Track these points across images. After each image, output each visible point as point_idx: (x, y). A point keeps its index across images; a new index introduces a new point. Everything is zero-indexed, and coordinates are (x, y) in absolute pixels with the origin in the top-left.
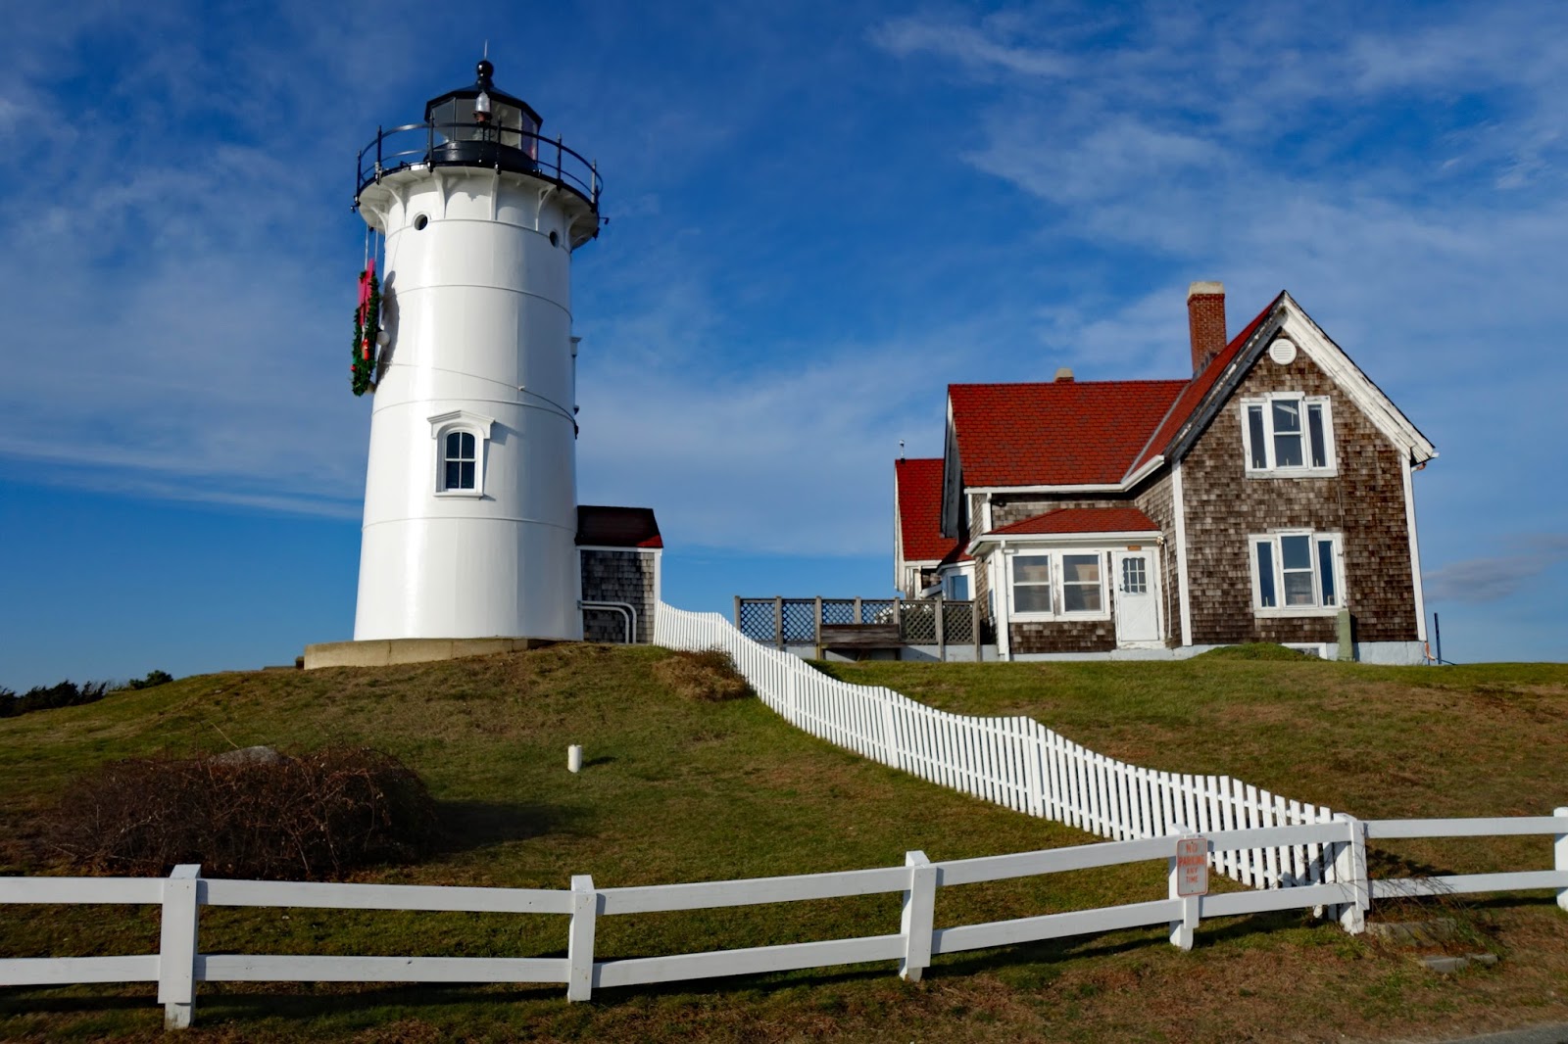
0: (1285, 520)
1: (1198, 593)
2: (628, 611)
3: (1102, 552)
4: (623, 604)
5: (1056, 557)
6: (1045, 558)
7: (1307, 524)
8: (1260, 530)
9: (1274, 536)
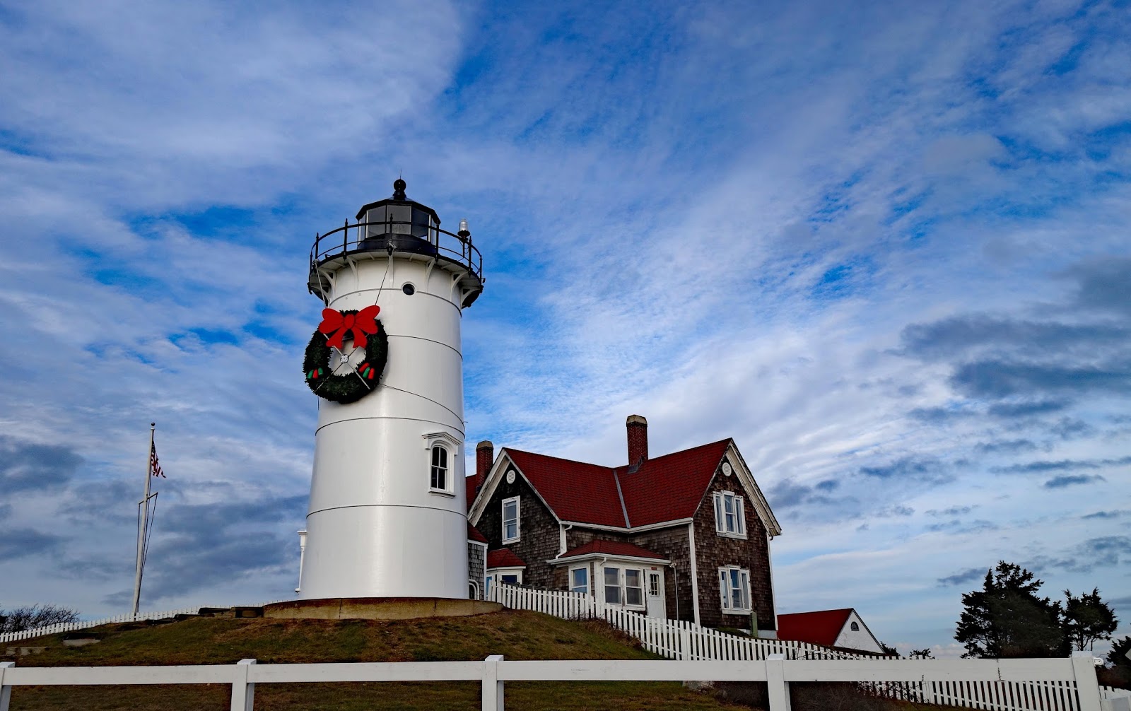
0: (730, 560)
1: (702, 598)
2: (476, 585)
3: (640, 568)
4: (474, 581)
5: (622, 569)
6: (617, 569)
7: (738, 564)
8: (723, 565)
9: (727, 569)
